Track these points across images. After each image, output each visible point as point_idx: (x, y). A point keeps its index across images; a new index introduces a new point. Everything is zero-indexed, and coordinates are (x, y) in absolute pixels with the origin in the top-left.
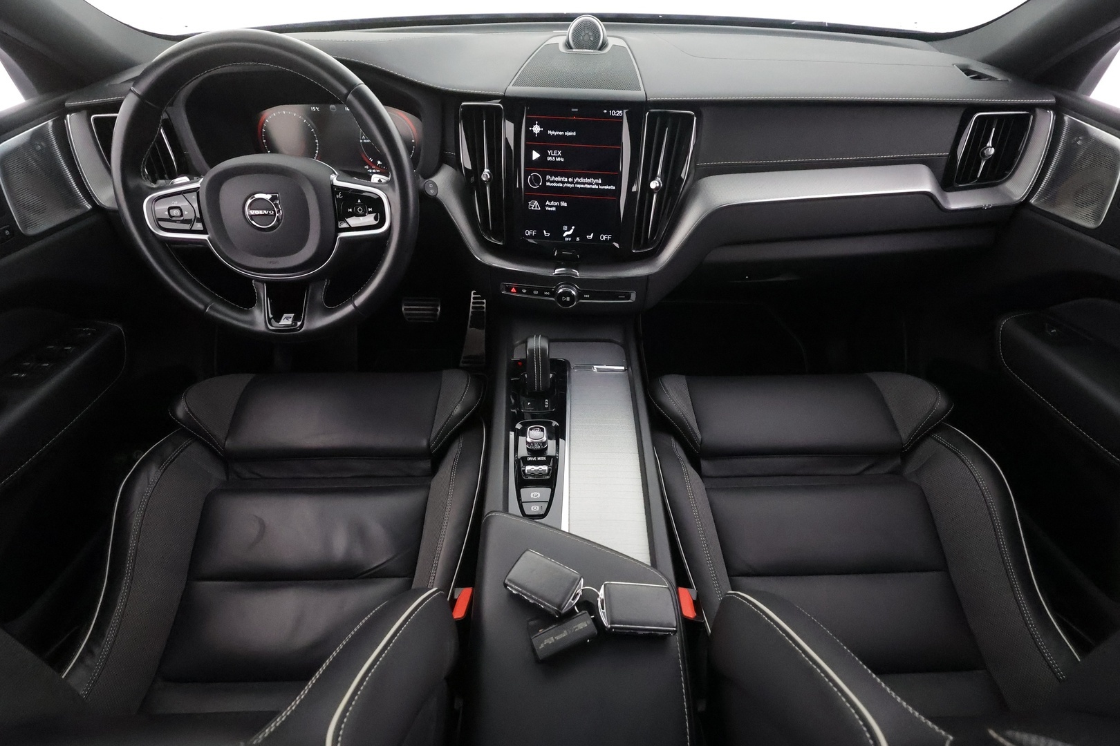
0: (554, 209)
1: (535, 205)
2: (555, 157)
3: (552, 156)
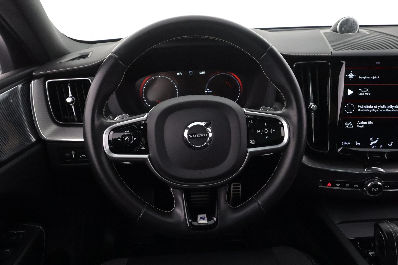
0: (363, 126)
1: (349, 125)
2: (364, 92)
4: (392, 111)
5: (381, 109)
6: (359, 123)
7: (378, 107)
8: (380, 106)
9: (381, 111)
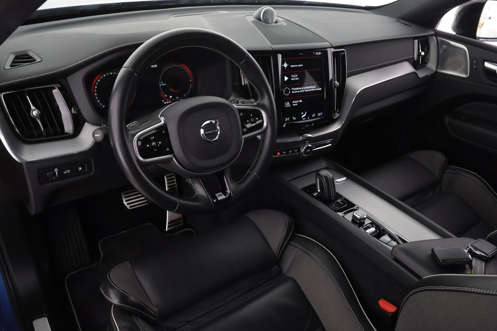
0: (297, 104)
3: (293, 78)
4: (313, 90)
5: (306, 89)
6: (293, 102)
7: (304, 89)
8: (305, 87)
9: (306, 91)
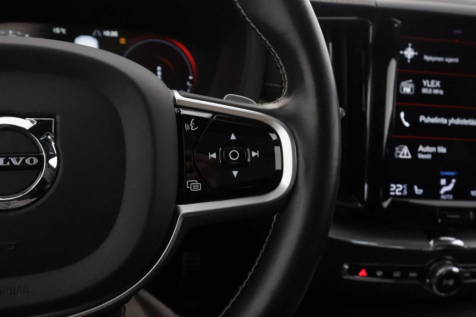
0: (429, 156)
1: (404, 153)
2: (432, 88)
3: (429, 88)
